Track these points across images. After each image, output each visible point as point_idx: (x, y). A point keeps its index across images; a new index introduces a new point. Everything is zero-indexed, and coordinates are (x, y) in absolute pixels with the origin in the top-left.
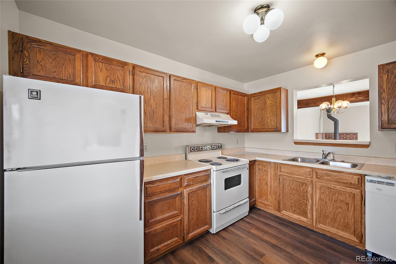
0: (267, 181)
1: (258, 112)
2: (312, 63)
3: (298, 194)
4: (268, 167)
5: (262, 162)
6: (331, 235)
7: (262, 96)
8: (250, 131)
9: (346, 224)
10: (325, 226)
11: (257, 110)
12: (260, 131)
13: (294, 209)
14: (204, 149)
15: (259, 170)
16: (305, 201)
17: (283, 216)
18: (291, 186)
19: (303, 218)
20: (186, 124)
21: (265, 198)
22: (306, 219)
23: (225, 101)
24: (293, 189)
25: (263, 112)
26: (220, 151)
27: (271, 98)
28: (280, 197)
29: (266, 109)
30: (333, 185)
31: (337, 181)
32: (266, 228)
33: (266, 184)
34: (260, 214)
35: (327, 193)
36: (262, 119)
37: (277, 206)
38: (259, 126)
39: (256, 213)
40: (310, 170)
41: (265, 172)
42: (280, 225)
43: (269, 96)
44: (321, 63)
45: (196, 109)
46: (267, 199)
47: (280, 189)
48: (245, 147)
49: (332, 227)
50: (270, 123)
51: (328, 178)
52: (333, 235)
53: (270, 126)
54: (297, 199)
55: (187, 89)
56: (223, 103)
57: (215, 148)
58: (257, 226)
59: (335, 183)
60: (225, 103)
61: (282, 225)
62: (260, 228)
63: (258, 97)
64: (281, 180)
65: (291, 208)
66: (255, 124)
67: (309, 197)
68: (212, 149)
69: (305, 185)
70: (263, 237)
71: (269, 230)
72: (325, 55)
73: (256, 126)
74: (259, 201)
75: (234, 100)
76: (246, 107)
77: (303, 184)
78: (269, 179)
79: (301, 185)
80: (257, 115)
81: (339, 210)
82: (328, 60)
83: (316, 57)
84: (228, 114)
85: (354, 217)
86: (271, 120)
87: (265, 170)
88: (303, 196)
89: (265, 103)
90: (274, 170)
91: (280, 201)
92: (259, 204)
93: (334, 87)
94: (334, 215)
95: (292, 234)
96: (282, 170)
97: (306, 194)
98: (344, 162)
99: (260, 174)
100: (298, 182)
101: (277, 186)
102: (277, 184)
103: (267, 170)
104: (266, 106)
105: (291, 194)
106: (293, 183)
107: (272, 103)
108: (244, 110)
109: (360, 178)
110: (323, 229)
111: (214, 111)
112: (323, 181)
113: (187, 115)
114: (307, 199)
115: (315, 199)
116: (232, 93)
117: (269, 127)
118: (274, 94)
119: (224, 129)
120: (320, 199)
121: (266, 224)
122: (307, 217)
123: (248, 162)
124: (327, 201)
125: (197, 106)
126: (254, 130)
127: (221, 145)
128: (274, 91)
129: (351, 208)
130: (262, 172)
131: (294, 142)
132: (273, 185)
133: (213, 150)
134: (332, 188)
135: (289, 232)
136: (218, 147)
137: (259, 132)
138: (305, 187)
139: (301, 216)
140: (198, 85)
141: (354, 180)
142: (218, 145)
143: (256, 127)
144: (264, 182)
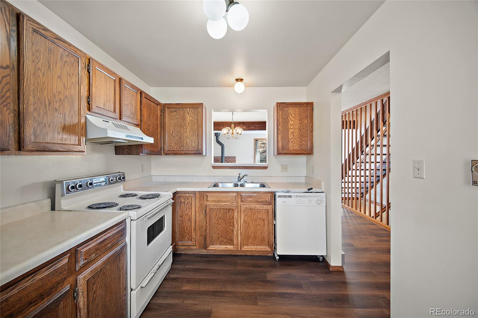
0: (190, 215)
1: (174, 129)
2: (233, 86)
3: (225, 222)
4: (192, 198)
5: (184, 193)
6: (251, 253)
7: (180, 110)
8: (163, 153)
9: (262, 239)
10: (248, 247)
11: (174, 126)
12: (178, 154)
13: (220, 240)
14: (95, 184)
15: (180, 204)
16: (231, 228)
17: (208, 252)
18: (218, 215)
19: (230, 247)
20: (65, 136)
21: (188, 238)
22: (233, 246)
23: (134, 106)
24: (220, 218)
25: (181, 130)
26: (121, 185)
27: (191, 113)
28: (206, 231)
29: (185, 126)
30: (254, 206)
31: (257, 202)
32: (197, 276)
33: (190, 220)
34: (183, 261)
35: (250, 214)
36: (181, 138)
37: (203, 242)
38: (176, 147)
39: (178, 261)
40: (236, 194)
41: (188, 205)
42: (209, 264)
43: (189, 110)
44: (239, 87)
45: (86, 109)
46: (190, 238)
47: (206, 221)
48: (152, 175)
49: (253, 246)
50: (190, 143)
51: (251, 199)
52: (253, 253)
53: (190, 147)
54: (223, 228)
55: (66, 63)
56: (132, 107)
57: (115, 180)
58: (188, 278)
59: (255, 204)
60: (134, 108)
61: (211, 263)
62: (191, 278)
63: (175, 109)
64: (208, 211)
65: (218, 240)
66: (171, 144)
67: (235, 222)
68: (110, 183)
69: (231, 211)
70: (199, 289)
71: (202, 276)
72: (243, 81)
73: (171, 147)
74: (181, 245)
75: (146, 106)
76: (159, 120)
77: (229, 210)
78: (193, 213)
79: (228, 211)
80: (174, 133)
81: (259, 227)
82: (246, 87)
83: (236, 81)
84: (137, 125)
85: (268, 229)
86: (191, 141)
87: (187, 203)
88: (230, 223)
89: (184, 119)
90: (199, 201)
91: (207, 235)
92: (180, 248)
93: (233, 114)
94: (255, 233)
95: (224, 268)
96: (209, 199)
97: (232, 220)
98: (254, 183)
99: (181, 209)
100: (225, 209)
101: (203, 218)
102: (203, 217)
103: (191, 202)
104: (185, 123)
105: (218, 224)
106: (220, 211)
107: (192, 119)
108: (157, 124)
109: (272, 195)
110: (247, 250)
111: (118, 117)
112: (246, 204)
113: (67, 118)
114: (233, 225)
115: (239, 222)
116: (143, 95)
117: (189, 149)
118: (195, 110)
119: (129, 150)
120: (245, 222)
121: (195, 270)
122: (233, 245)
123: (171, 196)
124: (250, 222)
125: (89, 104)
126: (169, 152)
127: (124, 174)
128: (195, 106)
129: (266, 223)
130: (184, 205)
131: (212, 166)
132: (198, 218)
133: (112, 183)
134: (253, 208)
135: (221, 268)
136: (120, 178)
137: (176, 154)
138: (232, 213)
139: (227, 245)
140: (91, 64)
141: (268, 198)
142: (119, 175)
143: (172, 149)
144: (187, 218)
